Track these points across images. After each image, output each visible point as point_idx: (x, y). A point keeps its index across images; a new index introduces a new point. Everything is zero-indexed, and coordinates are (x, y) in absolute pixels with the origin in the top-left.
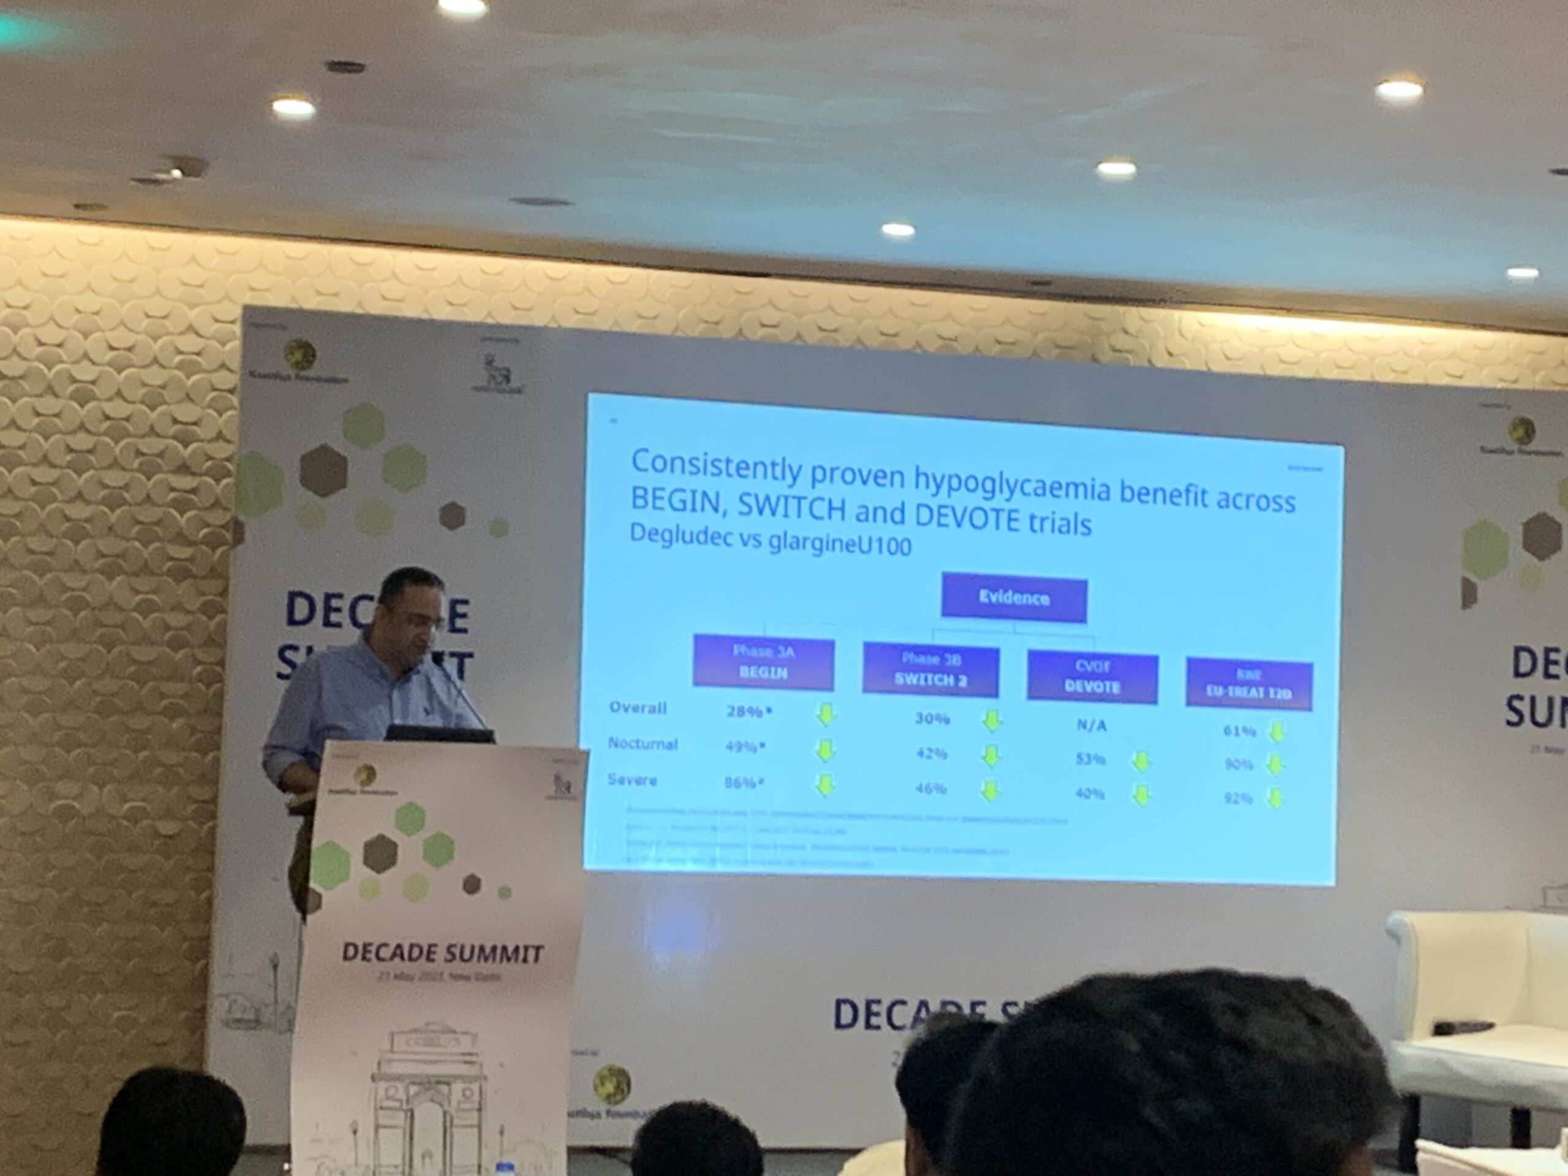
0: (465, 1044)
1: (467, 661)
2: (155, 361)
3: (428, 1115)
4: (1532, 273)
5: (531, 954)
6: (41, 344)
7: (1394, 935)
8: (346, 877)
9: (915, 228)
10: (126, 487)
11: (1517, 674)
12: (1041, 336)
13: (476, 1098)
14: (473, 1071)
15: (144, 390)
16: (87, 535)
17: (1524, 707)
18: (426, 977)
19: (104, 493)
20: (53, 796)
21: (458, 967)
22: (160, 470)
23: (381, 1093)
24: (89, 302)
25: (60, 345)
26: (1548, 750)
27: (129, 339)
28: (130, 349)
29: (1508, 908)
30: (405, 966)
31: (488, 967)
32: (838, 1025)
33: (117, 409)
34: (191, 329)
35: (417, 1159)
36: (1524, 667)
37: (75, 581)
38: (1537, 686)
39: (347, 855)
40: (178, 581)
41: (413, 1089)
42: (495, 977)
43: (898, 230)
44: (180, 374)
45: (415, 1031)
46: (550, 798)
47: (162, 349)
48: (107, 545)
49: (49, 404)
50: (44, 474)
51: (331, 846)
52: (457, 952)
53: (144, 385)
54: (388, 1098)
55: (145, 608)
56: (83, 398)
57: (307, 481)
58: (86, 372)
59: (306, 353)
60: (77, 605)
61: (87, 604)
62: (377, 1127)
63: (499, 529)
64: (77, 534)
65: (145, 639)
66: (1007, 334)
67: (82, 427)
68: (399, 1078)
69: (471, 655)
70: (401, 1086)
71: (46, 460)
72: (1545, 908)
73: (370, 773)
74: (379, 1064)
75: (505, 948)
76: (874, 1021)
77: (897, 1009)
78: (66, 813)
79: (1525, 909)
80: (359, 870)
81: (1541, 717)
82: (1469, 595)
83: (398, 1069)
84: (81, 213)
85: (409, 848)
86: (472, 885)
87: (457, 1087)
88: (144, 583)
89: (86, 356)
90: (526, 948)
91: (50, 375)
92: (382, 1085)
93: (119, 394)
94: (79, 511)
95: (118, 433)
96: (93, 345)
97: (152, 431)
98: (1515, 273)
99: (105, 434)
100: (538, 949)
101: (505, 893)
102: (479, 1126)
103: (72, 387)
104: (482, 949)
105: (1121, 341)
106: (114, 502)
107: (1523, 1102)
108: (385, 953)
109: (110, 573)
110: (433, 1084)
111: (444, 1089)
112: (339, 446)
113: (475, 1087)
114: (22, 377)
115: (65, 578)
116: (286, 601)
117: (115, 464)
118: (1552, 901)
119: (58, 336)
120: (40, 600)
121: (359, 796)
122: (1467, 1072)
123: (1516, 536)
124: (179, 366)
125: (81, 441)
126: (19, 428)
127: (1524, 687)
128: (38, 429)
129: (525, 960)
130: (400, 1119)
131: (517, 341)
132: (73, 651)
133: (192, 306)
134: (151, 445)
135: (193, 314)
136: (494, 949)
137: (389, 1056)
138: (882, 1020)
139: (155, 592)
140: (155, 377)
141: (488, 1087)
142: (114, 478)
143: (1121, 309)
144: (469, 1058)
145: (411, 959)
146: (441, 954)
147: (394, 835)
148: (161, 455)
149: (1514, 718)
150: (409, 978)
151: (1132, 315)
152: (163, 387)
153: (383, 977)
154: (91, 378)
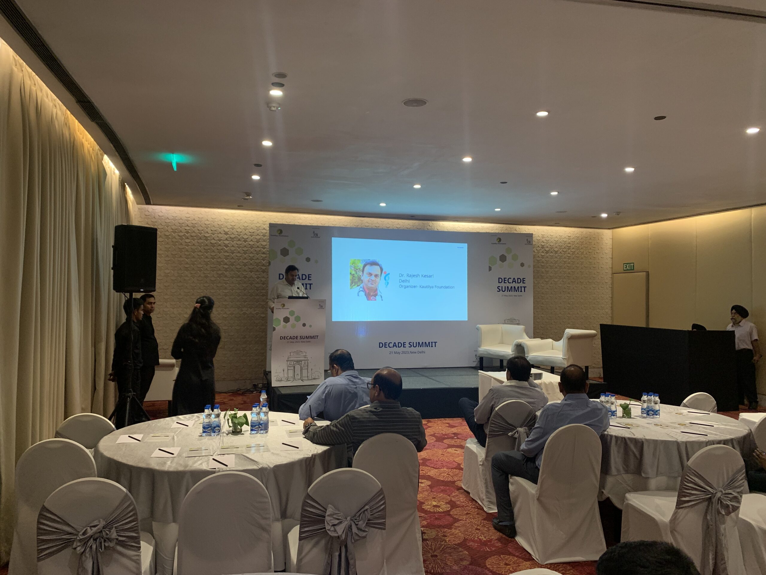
0: (304, 354)
1: (311, 285)
2: (258, 234)
3: (298, 367)
4: (499, 210)
5: (316, 337)
6: (237, 232)
7: (477, 329)
8: (280, 324)
9: (386, 204)
10: (253, 257)
11: (499, 282)
12: (415, 227)
13: (307, 364)
14: (306, 359)
15: (256, 240)
16: (247, 265)
17: (500, 288)
18: (296, 342)
19: (249, 258)
20: (242, 311)
21: (302, 340)
22: (259, 254)
23: (289, 364)
24: (246, 225)
25: (241, 232)
26: (505, 296)
27: (253, 231)
28: (253, 233)
29: (499, 324)
30: (292, 340)
31: (308, 340)
32: (380, 347)
33: (251, 243)
34: (264, 229)
35: (296, 376)
36: (500, 281)
37: (245, 273)
38: (503, 285)
39: (280, 320)
40: (263, 273)
41: (295, 362)
42: (309, 342)
43: (383, 205)
44: (263, 237)
45: (295, 352)
46: (318, 309)
47: (259, 232)
48: (251, 267)
49: (239, 242)
50: (239, 255)
51: (277, 319)
52: (302, 337)
53: (256, 239)
54: (290, 364)
55: (258, 278)
56: (245, 241)
57: (282, 254)
58: (245, 237)
59: (281, 232)
60: (245, 277)
61: (247, 277)
62: (288, 370)
63: (316, 262)
64: (245, 265)
65: (258, 283)
66: (409, 227)
67: (245, 246)
68: (292, 361)
69: (312, 284)
70: (292, 362)
71: (239, 252)
72: (505, 323)
73: (284, 305)
74: (288, 358)
75: (311, 336)
76: (386, 346)
77: (390, 344)
78: (244, 314)
79: (501, 324)
80: (282, 323)
81: (504, 290)
82: (490, 269)
83: (291, 359)
84: (239, 207)
85: (292, 319)
86: (304, 325)
87: (303, 362)
88: (258, 273)
89: (246, 234)
90: (315, 336)
91: (239, 237)
92: (289, 362)
93: (252, 240)
94: (245, 261)
95: (252, 247)
96: (247, 232)
97: (258, 247)
98: (497, 210)
99: (249, 247)
100: (317, 336)
101: (311, 326)
102: (307, 369)
103: (243, 239)
104: (307, 336)
105: (429, 227)
106: (251, 259)
107: (502, 358)
108: (288, 338)
109: (251, 272)
110: (298, 362)
111: (301, 362)
112: (287, 247)
113: (306, 362)
114: (234, 238)
115: (243, 273)
116: (278, 276)
117: (252, 253)
118: (506, 322)
119: (241, 230)
120: (239, 277)
121: (282, 309)
122: (491, 353)
123: (498, 259)
124: (262, 235)
125: (245, 249)
126: (234, 247)
127: (500, 285)
128: (237, 247)
129: (315, 338)
130: (292, 368)
131: (319, 228)
132: (245, 285)
133: (264, 225)
134: (258, 249)
135: (264, 226)
136: (309, 336)
137: (289, 357)
138: (387, 346)
139: (259, 275)
140: (258, 237)
141: (309, 361)
142: (251, 255)
143: (429, 222)
144: (305, 356)
145: (293, 339)
146: (299, 338)
147: (289, 316)
148: (260, 251)
149: (499, 290)
150: (293, 342)
151: (431, 223)
152: (260, 239)
153: (288, 342)
154: (246, 238)
